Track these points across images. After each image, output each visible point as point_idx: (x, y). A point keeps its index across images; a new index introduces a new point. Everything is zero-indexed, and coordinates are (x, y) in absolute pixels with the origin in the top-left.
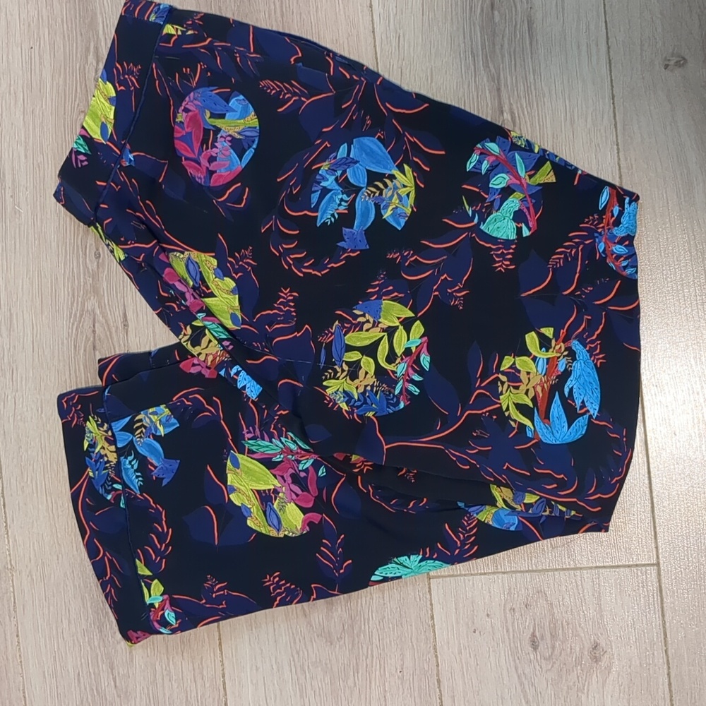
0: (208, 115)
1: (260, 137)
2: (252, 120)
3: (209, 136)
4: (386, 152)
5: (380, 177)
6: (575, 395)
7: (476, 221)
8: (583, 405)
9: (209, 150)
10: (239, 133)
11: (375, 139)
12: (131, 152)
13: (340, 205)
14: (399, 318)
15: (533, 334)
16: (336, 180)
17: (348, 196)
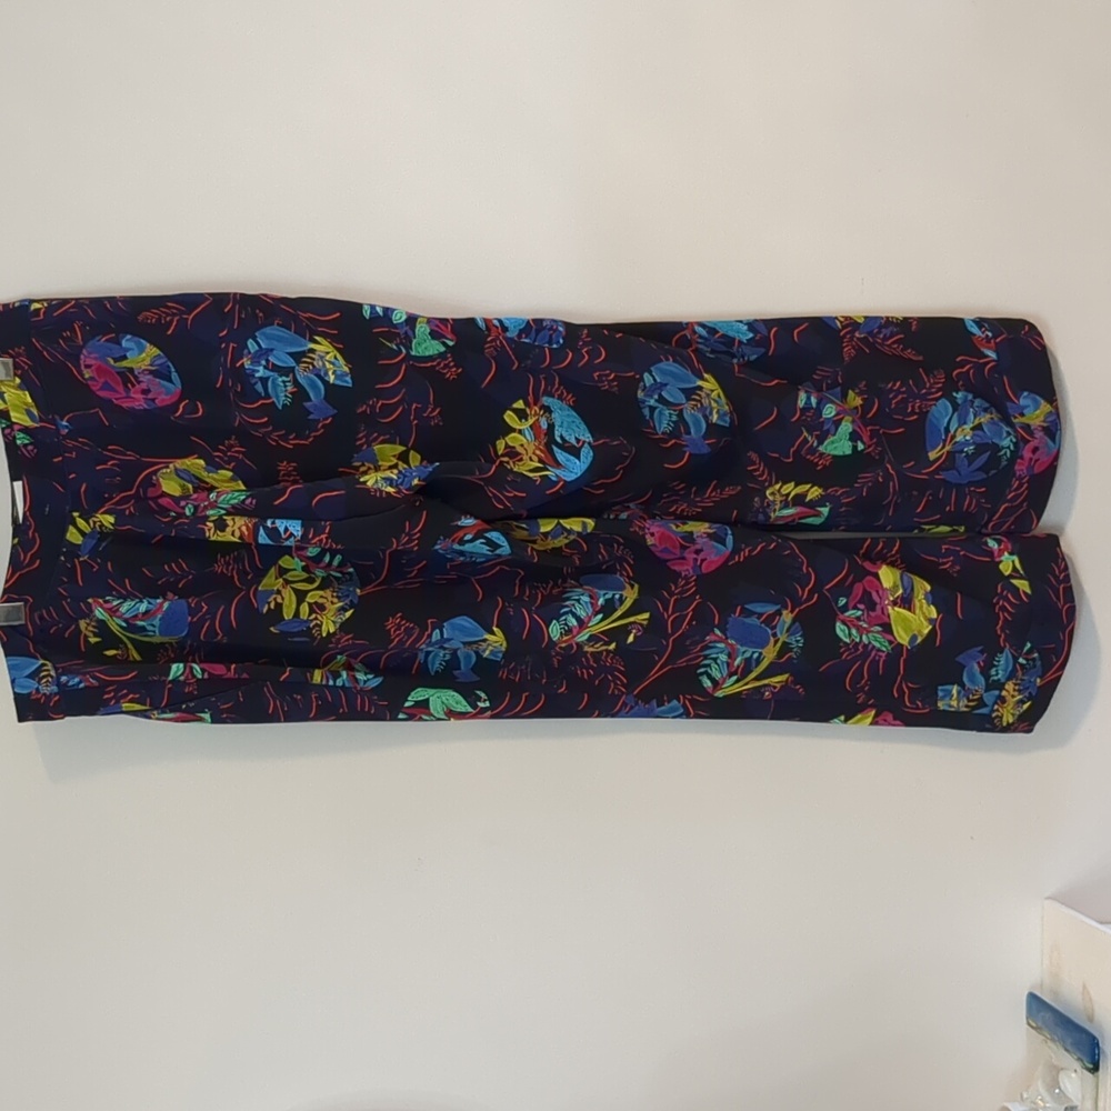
0: (112, 362)
1: (169, 359)
2: (152, 351)
3: (128, 377)
4: (292, 333)
5: (303, 354)
6: (567, 438)
7: (404, 351)
8: (578, 440)
9: (137, 386)
10: (151, 365)
11: (275, 326)
12: (62, 420)
13: (286, 386)
14: (394, 456)
15: (509, 412)
16: (265, 367)
17: (287, 376)
